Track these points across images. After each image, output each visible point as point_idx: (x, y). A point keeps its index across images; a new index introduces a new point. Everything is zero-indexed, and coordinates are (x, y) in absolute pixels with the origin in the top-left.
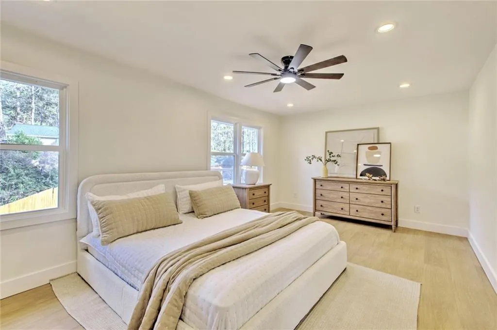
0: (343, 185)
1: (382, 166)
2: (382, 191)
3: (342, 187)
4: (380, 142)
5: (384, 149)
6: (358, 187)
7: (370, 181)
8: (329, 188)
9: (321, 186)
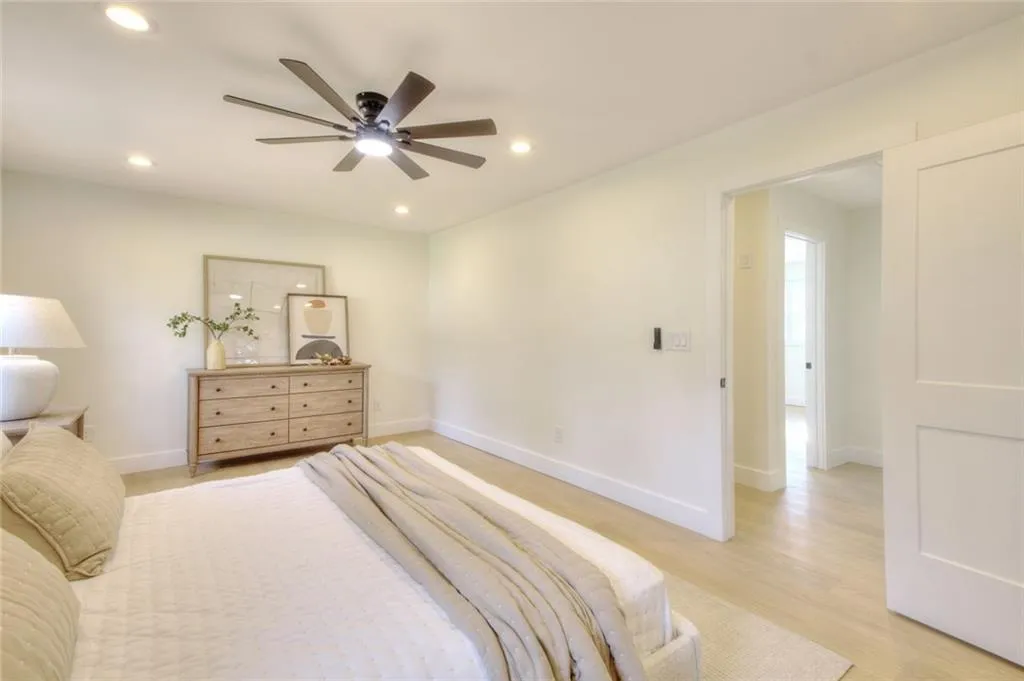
0: (275, 381)
1: (333, 337)
2: (350, 382)
3: (273, 387)
4: (328, 293)
5: (334, 307)
6: (307, 381)
7: (327, 367)
8: (241, 392)
9: (218, 390)
